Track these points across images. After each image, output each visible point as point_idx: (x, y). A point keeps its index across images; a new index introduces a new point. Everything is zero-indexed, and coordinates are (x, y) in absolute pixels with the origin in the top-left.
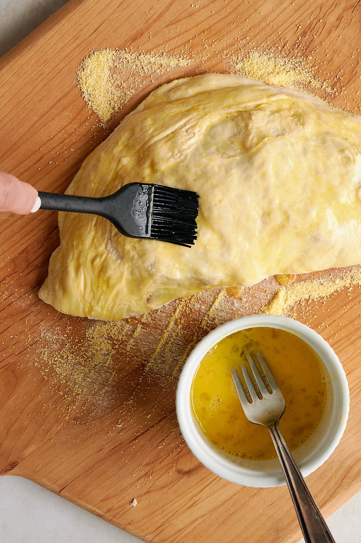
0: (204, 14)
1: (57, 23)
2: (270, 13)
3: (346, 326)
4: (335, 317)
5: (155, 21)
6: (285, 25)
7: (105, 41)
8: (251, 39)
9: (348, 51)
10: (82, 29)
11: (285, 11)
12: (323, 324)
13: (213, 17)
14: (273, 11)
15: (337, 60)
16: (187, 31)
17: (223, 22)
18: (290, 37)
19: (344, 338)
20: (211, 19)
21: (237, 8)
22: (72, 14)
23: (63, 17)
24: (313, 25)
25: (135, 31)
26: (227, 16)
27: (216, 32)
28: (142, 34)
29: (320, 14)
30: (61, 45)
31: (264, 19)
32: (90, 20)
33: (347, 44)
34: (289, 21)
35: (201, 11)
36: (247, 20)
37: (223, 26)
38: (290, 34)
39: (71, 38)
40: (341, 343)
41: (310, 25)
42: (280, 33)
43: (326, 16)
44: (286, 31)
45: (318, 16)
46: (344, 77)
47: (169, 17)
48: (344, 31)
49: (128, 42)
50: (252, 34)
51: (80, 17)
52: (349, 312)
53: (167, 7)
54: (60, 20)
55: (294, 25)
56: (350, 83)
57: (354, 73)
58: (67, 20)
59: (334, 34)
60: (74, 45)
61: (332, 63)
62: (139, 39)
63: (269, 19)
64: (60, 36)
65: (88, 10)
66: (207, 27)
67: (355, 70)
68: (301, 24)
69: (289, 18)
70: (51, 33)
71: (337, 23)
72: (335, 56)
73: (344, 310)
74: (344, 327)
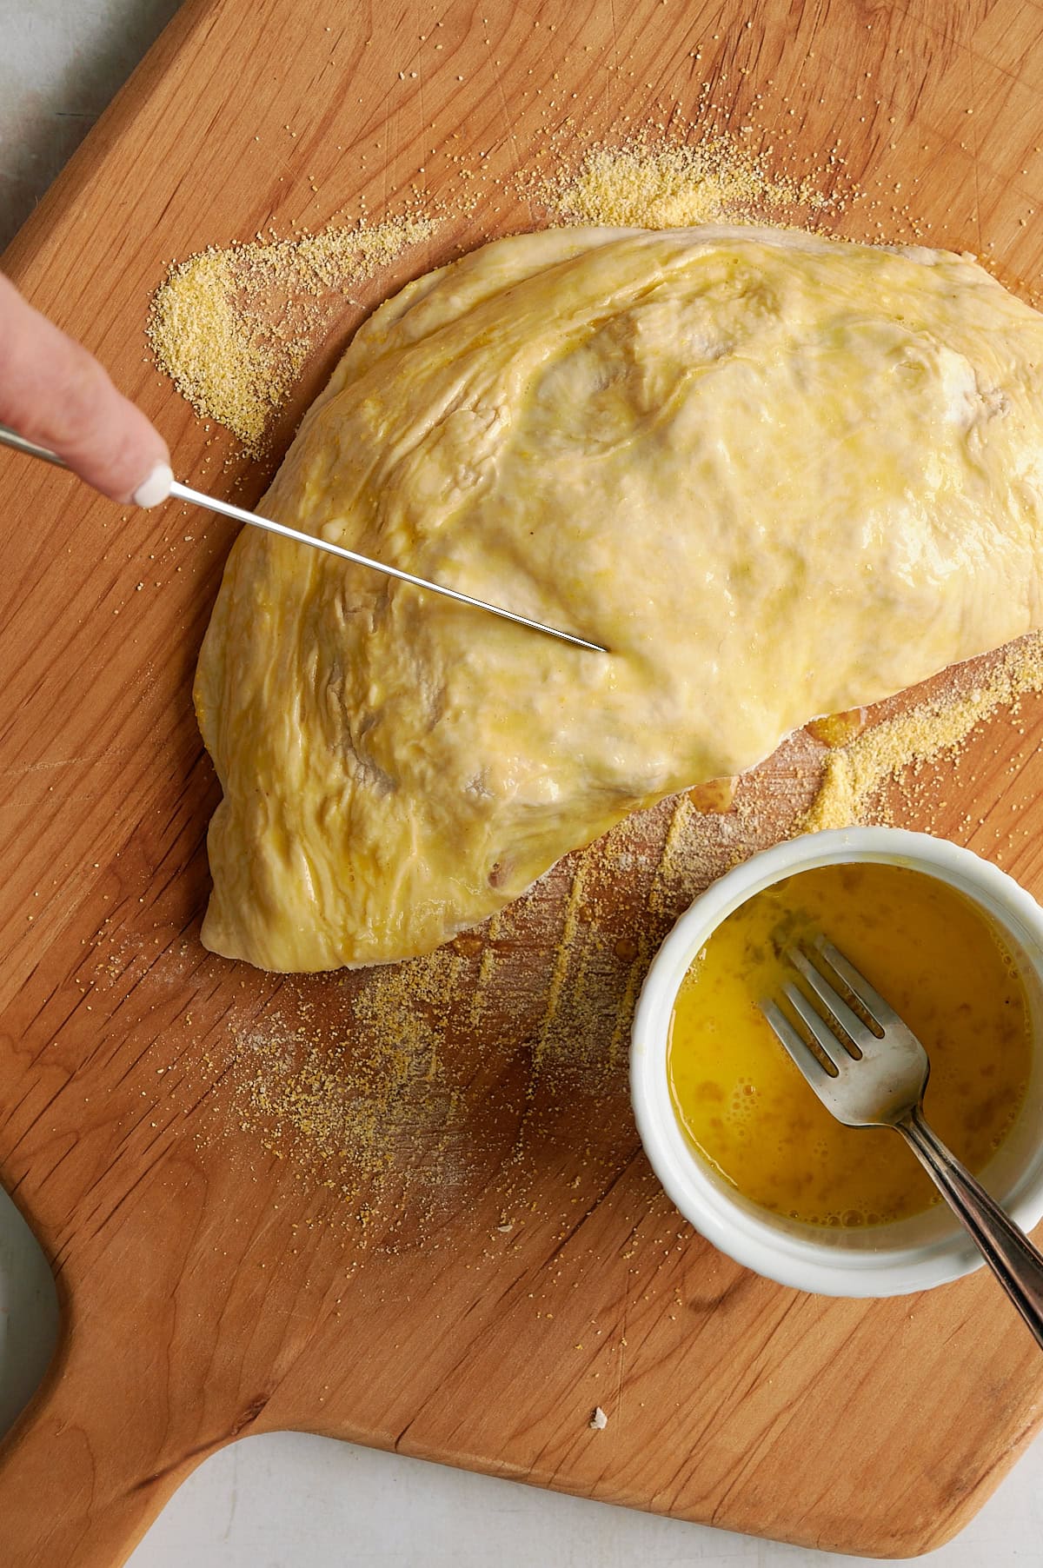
0: (438, 89)
1: (59, 217)
2: (610, 41)
3: (1031, 806)
4: (996, 791)
5: (315, 142)
6: (661, 62)
7: (197, 232)
8: (580, 123)
9: (843, 85)
10: (130, 216)
11: (650, 26)
12: (969, 818)
13: (465, 92)
14: (618, 32)
15: (820, 118)
16: (406, 147)
17: (495, 99)
18: (680, 90)
19: (1033, 839)
20: (459, 98)
21: (520, 50)
22: (92, 184)
23: (71, 198)
24: (733, 42)
25: (270, 183)
26: (500, 79)
27: (482, 128)
28: (290, 187)
29: (743, 9)
30: (86, 271)
31: (599, 60)
32: (145, 185)
33: (834, 69)
34: (667, 50)
35: (429, 86)
36: (556, 76)
37: (498, 109)
38: (679, 81)
39: (107, 246)
40: (1027, 855)
41: (724, 45)
42: (650, 86)
43: (760, 8)
44: (666, 77)
45: (738, 15)
46: (850, 156)
47: (348, 122)
48: (819, 37)
49: (260, 217)
50: (578, 109)
51: (115, 184)
52: (1028, 769)
53: (338, 98)
54: (66, 207)
55: (681, 55)
56: (870, 166)
57: (873, 138)
58: (82, 202)
59: (793, 53)
60: (121, 263)
61: (809, 129)
62: (287, 202)
63: (612, 57)
64: (77, 249)
65: (131, 161)
66: (456, 122)
67: (874, 131)
68: (700, 48)
69: (666, 40)
70: (51, 247)
71: (795, 21)
72: (813, 108)
73: (1015, 767)
74: (1026, 811)
